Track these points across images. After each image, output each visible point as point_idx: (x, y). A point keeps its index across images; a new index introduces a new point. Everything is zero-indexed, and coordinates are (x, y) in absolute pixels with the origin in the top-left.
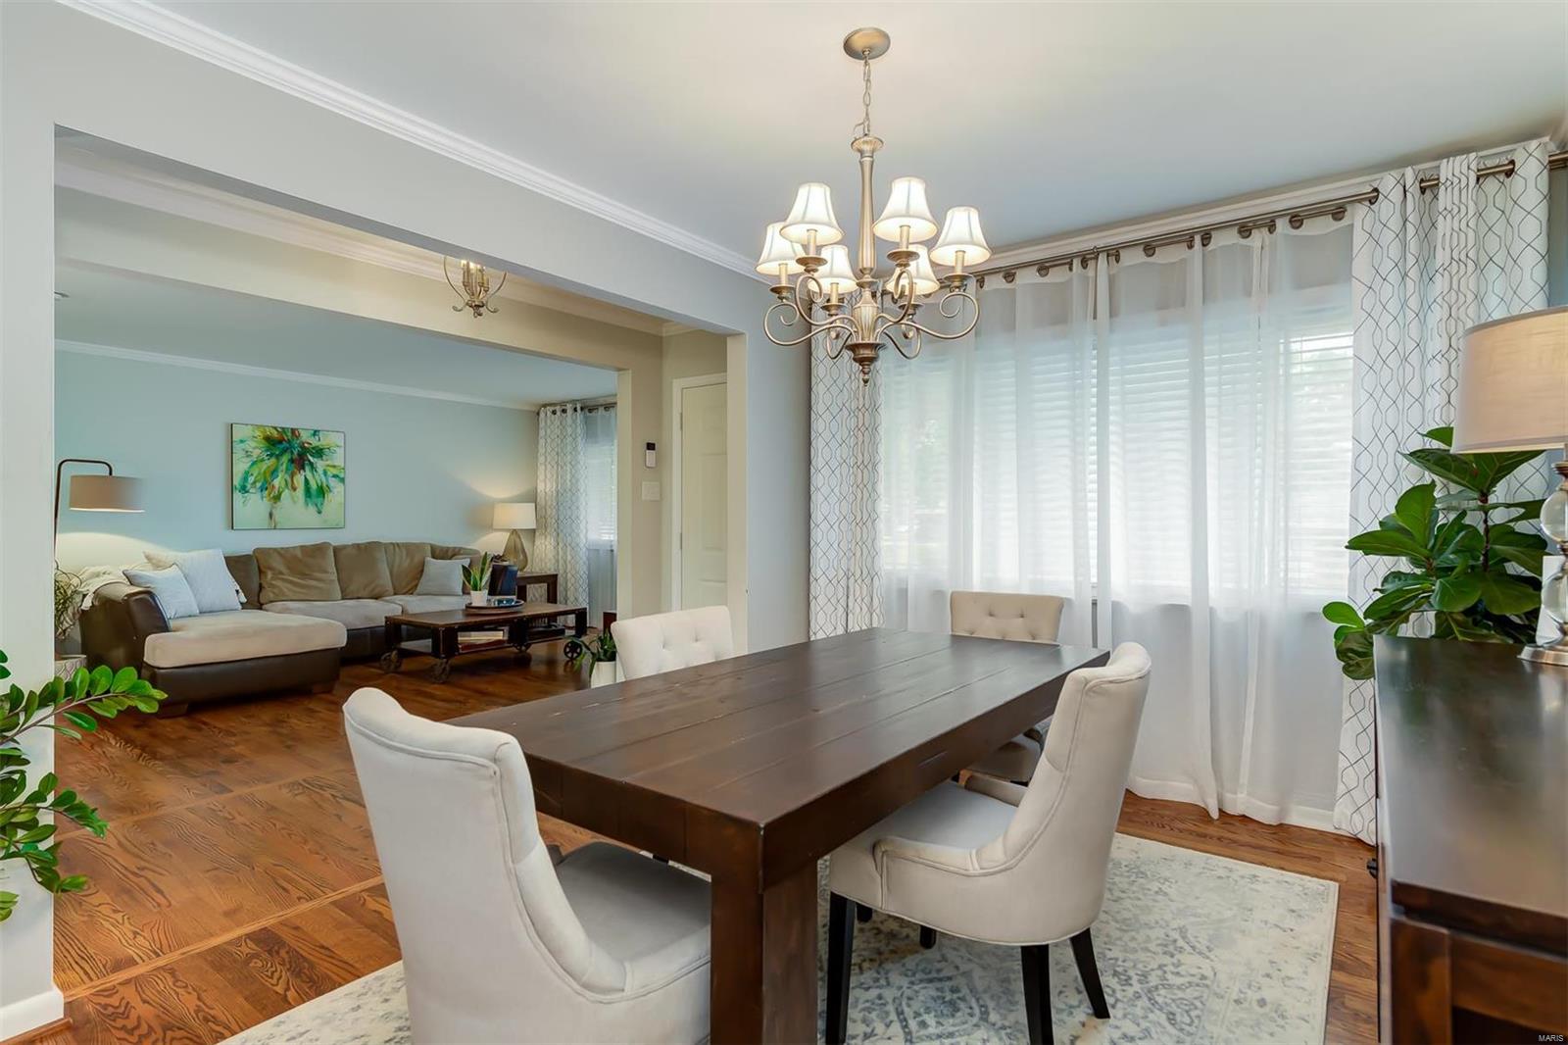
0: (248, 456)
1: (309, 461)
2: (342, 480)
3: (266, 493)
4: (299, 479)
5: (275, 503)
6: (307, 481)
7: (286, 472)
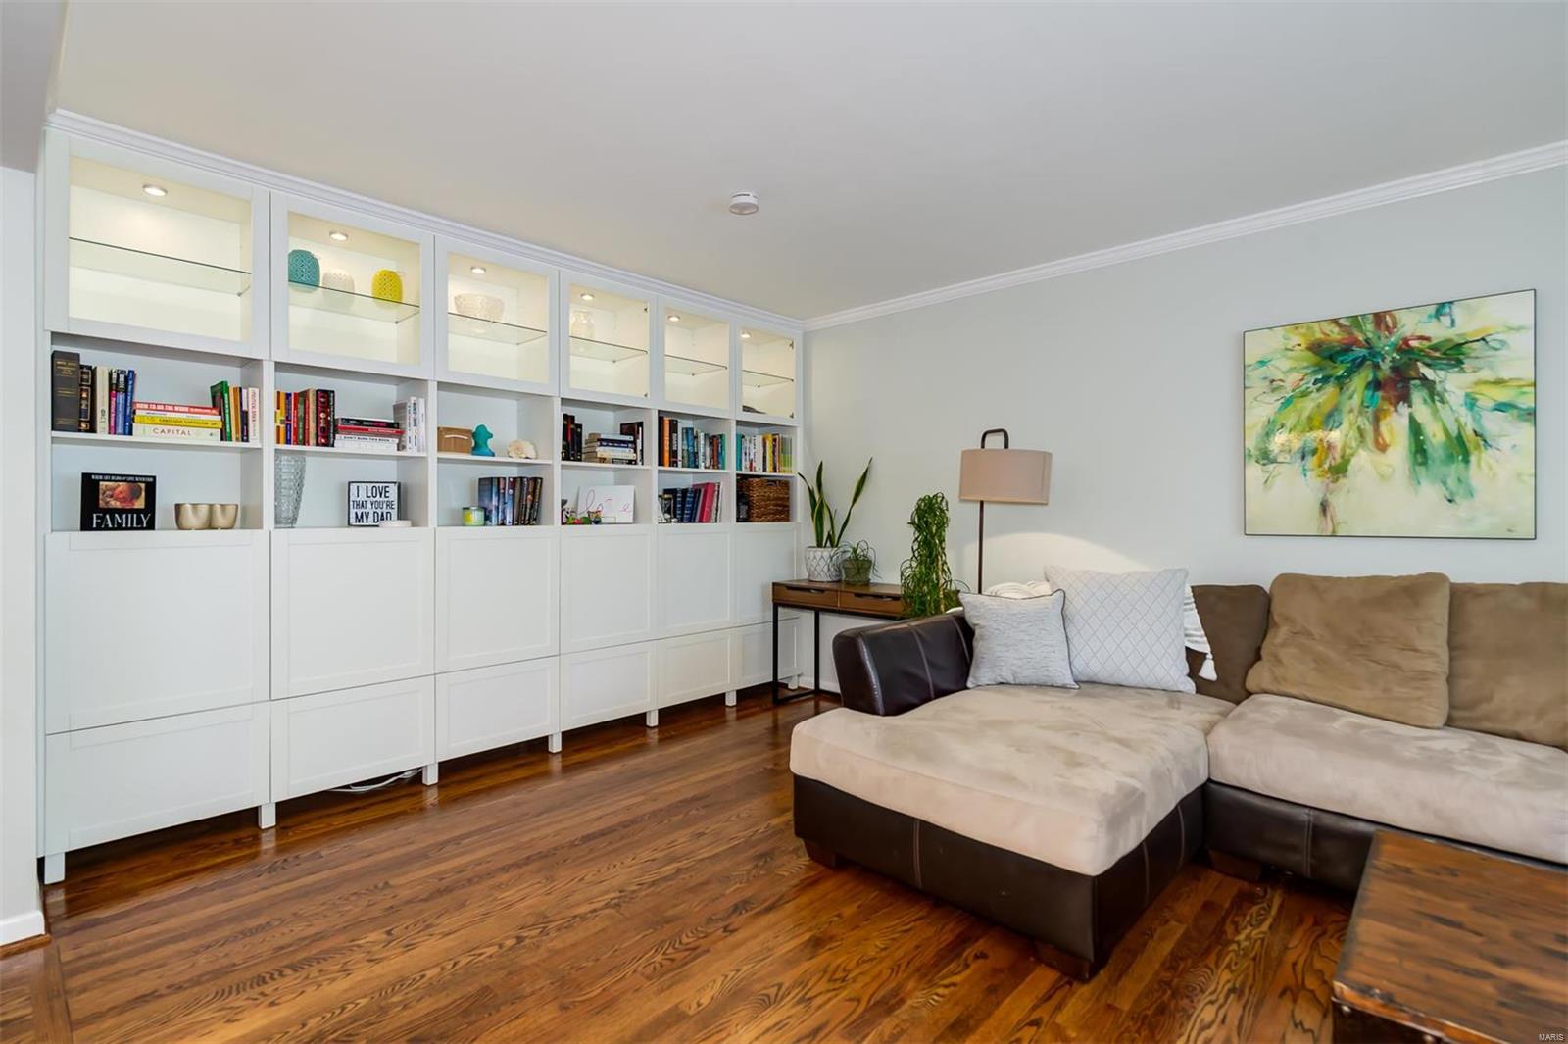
0: (1273, 390)
1: (1424, 379)
2: (1531, 415)
3: (1312, 461)
4: (1396, 425)
5: (1337, 480)
6: (1416, 429)
7: (1361, 413)
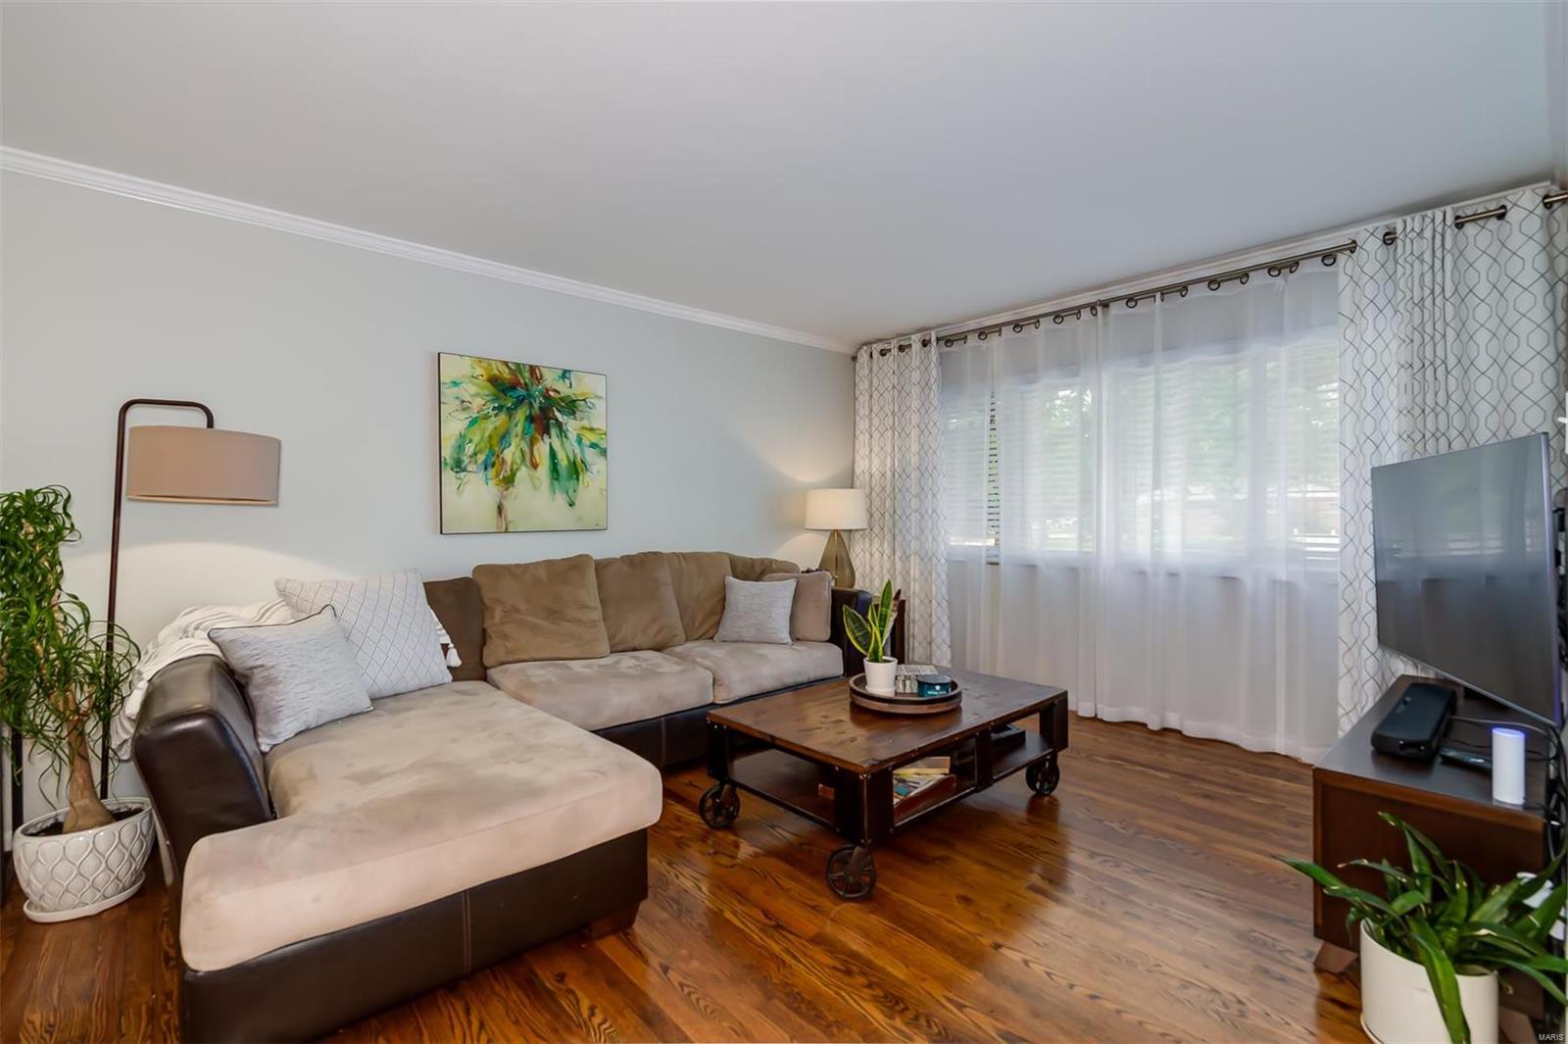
0: (464, 409)
1: (557, 420)
2: (604, 452)
3: (491, 472)
4: (542, 450)
5: (507, 489)
6: (553, 454)
7: (522, 438)
